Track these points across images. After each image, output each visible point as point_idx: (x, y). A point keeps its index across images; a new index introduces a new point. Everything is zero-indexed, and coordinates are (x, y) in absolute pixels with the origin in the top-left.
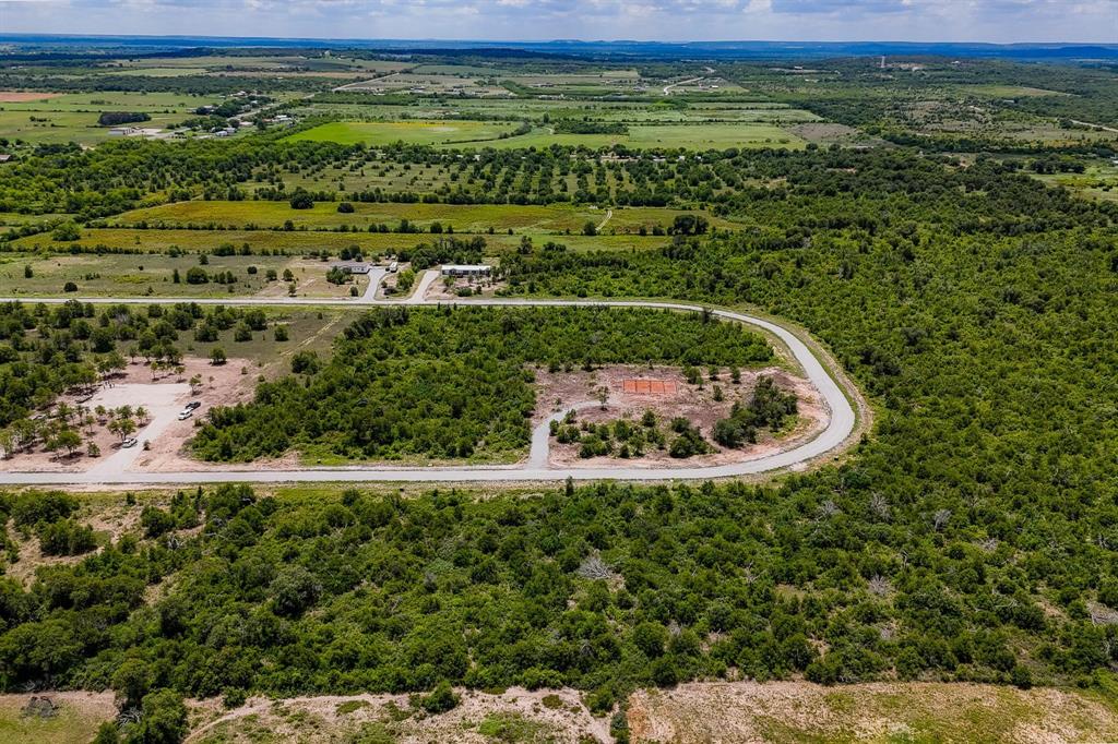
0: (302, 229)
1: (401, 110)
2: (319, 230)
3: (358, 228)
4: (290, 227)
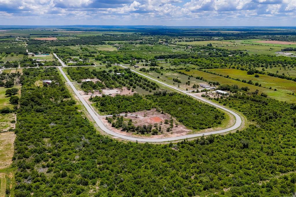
2: (233, 79)
3: (240, 80)
4: (228, 77)
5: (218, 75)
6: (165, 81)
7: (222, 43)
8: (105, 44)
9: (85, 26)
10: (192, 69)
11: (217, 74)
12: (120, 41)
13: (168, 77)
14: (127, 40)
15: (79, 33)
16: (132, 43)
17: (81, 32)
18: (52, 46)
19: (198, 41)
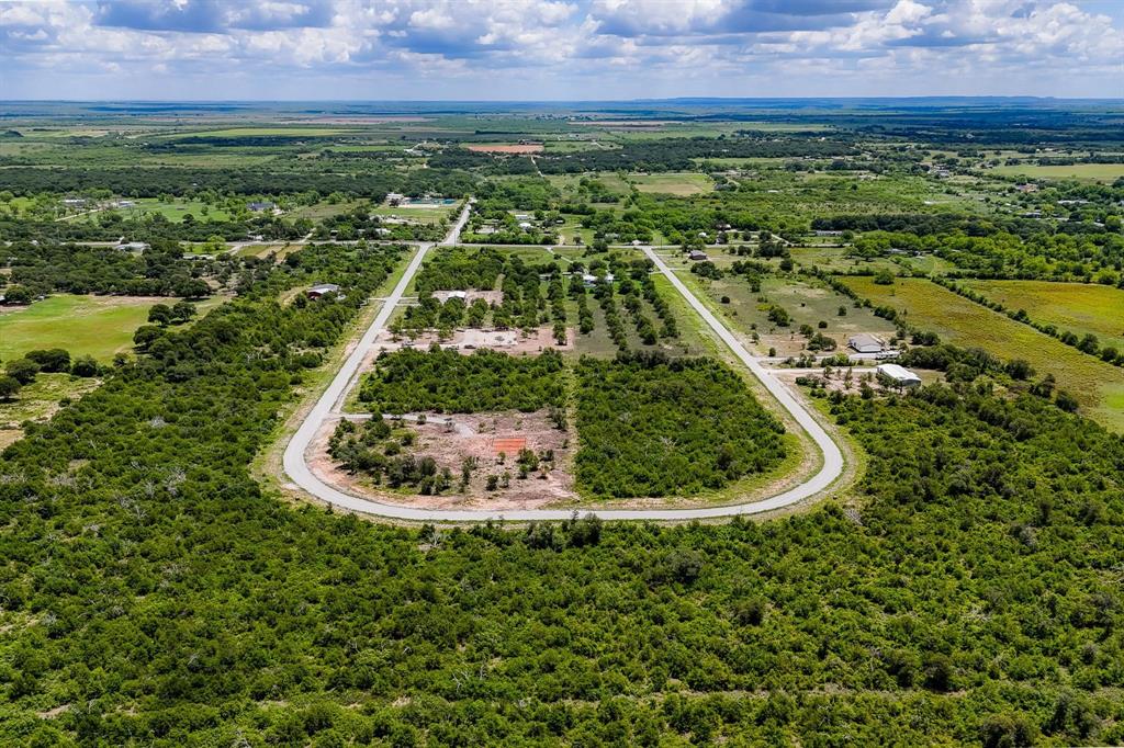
2: (1033, 326)
4: (1019, 316)
5: (992, 306)
6: (737, 314)
9: (704, 103)
10: (914, 276)
11: (989, 303)
13: (766, 301)
15: (653, 129)
16: (798, 167)
17: (662, 123)
18: (499, 174)
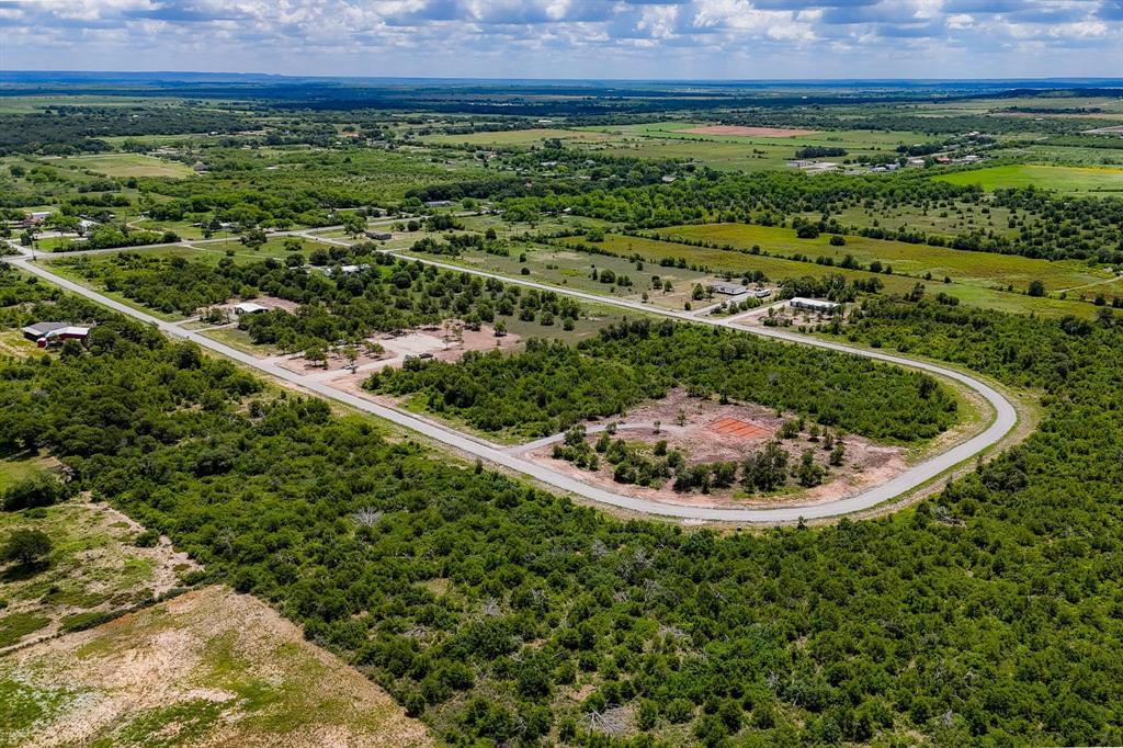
0: (765, 254)
1: (1104, 154)
2: (777, 257)
3: (808, 259)
4: (756, 251)
5: (715, 247)
6: (565, 282)
7: (582, 137)
8: (108, 149)
12: (163, 134)
13: (557, 268)
14: (193, 131)
16: (232, 144)
19: (491, 131)
